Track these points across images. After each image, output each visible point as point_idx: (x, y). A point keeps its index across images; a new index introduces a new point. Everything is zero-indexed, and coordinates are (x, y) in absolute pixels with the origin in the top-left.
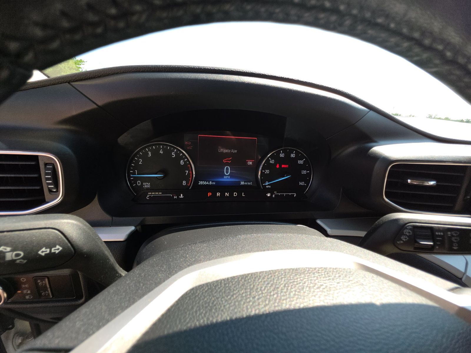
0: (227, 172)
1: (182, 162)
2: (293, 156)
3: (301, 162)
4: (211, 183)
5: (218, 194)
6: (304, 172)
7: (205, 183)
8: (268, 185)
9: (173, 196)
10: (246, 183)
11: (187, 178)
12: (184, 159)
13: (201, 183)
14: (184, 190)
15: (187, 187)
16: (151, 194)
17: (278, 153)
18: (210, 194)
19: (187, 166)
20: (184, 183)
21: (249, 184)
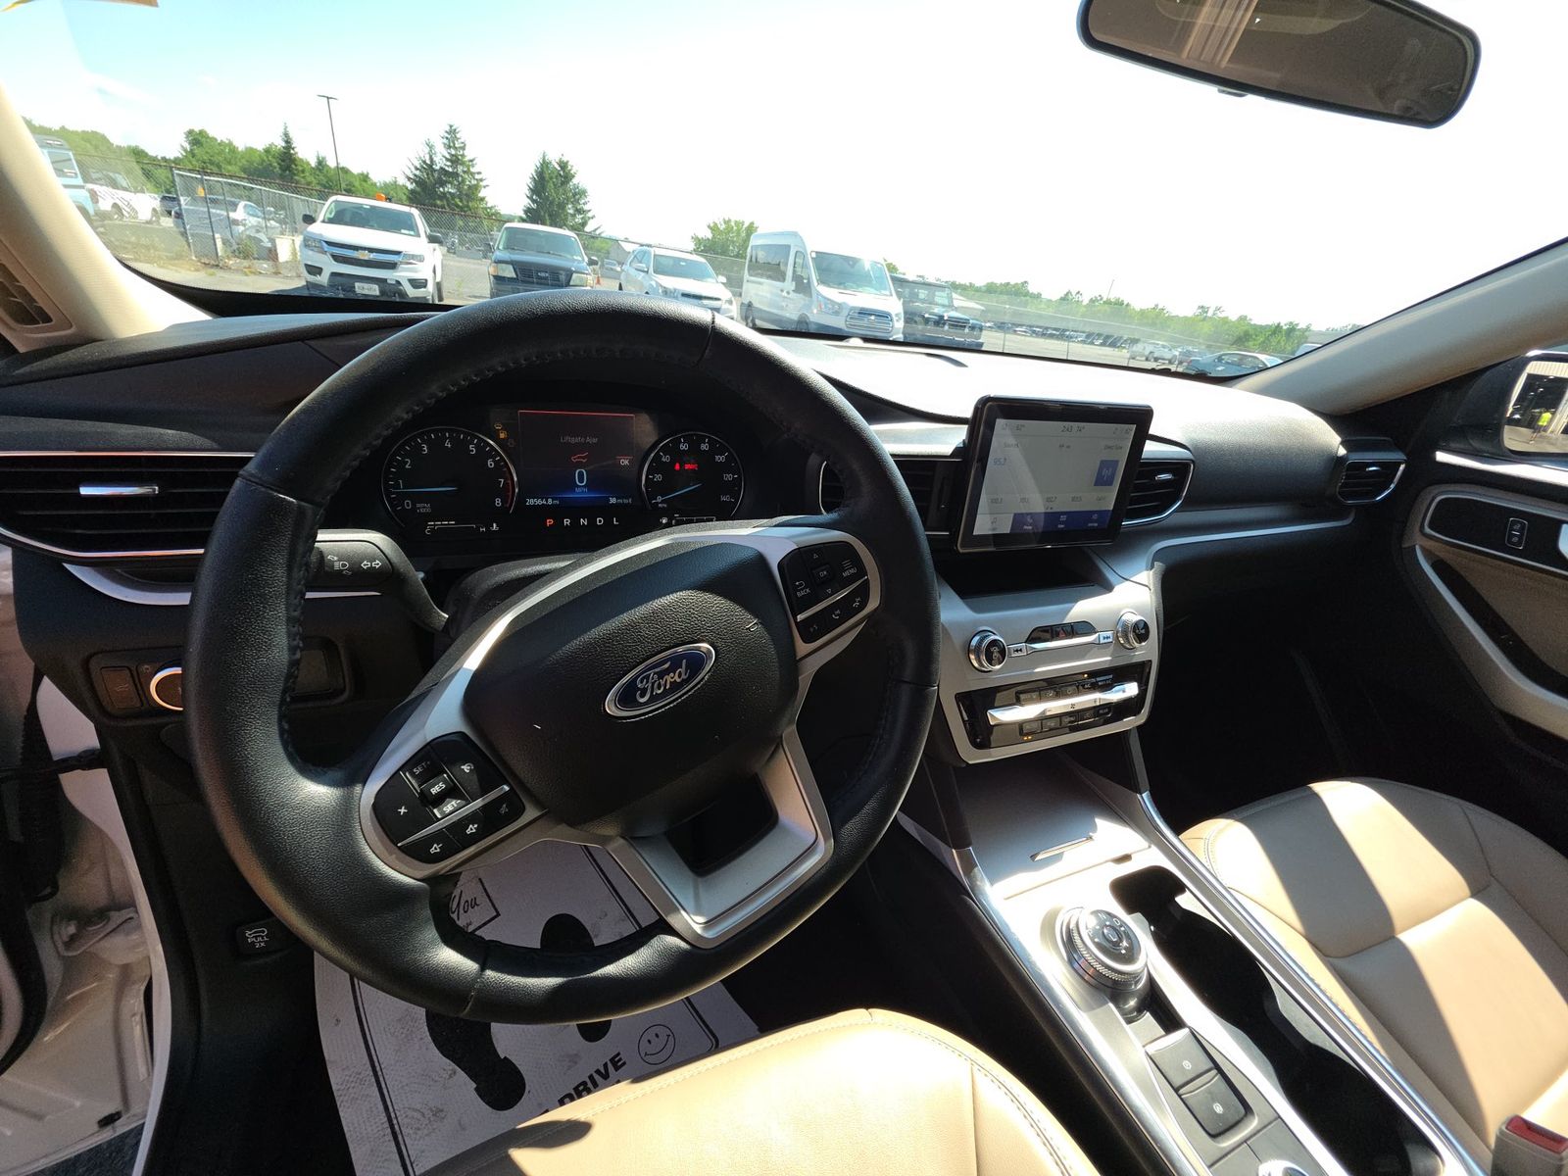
0: (581, 481)
1: (490, 463)
2: (704, 447)
3: (720, 458)
4: (550, 500)
5: (567, 522)
6: (728, 477)
7: (539, 502)
8: (662, 502)
9: (478, 528)
10: (620, 501)
11: (504, 493)
12: (493, 457)
13: (531, 502)
14: (499, 515)
15: (504, 509)
16: (435, 525)
17: (677, 442)
18: (550, 522)
19: (501, 469)
20: (498, 502)
21: (626, 501)
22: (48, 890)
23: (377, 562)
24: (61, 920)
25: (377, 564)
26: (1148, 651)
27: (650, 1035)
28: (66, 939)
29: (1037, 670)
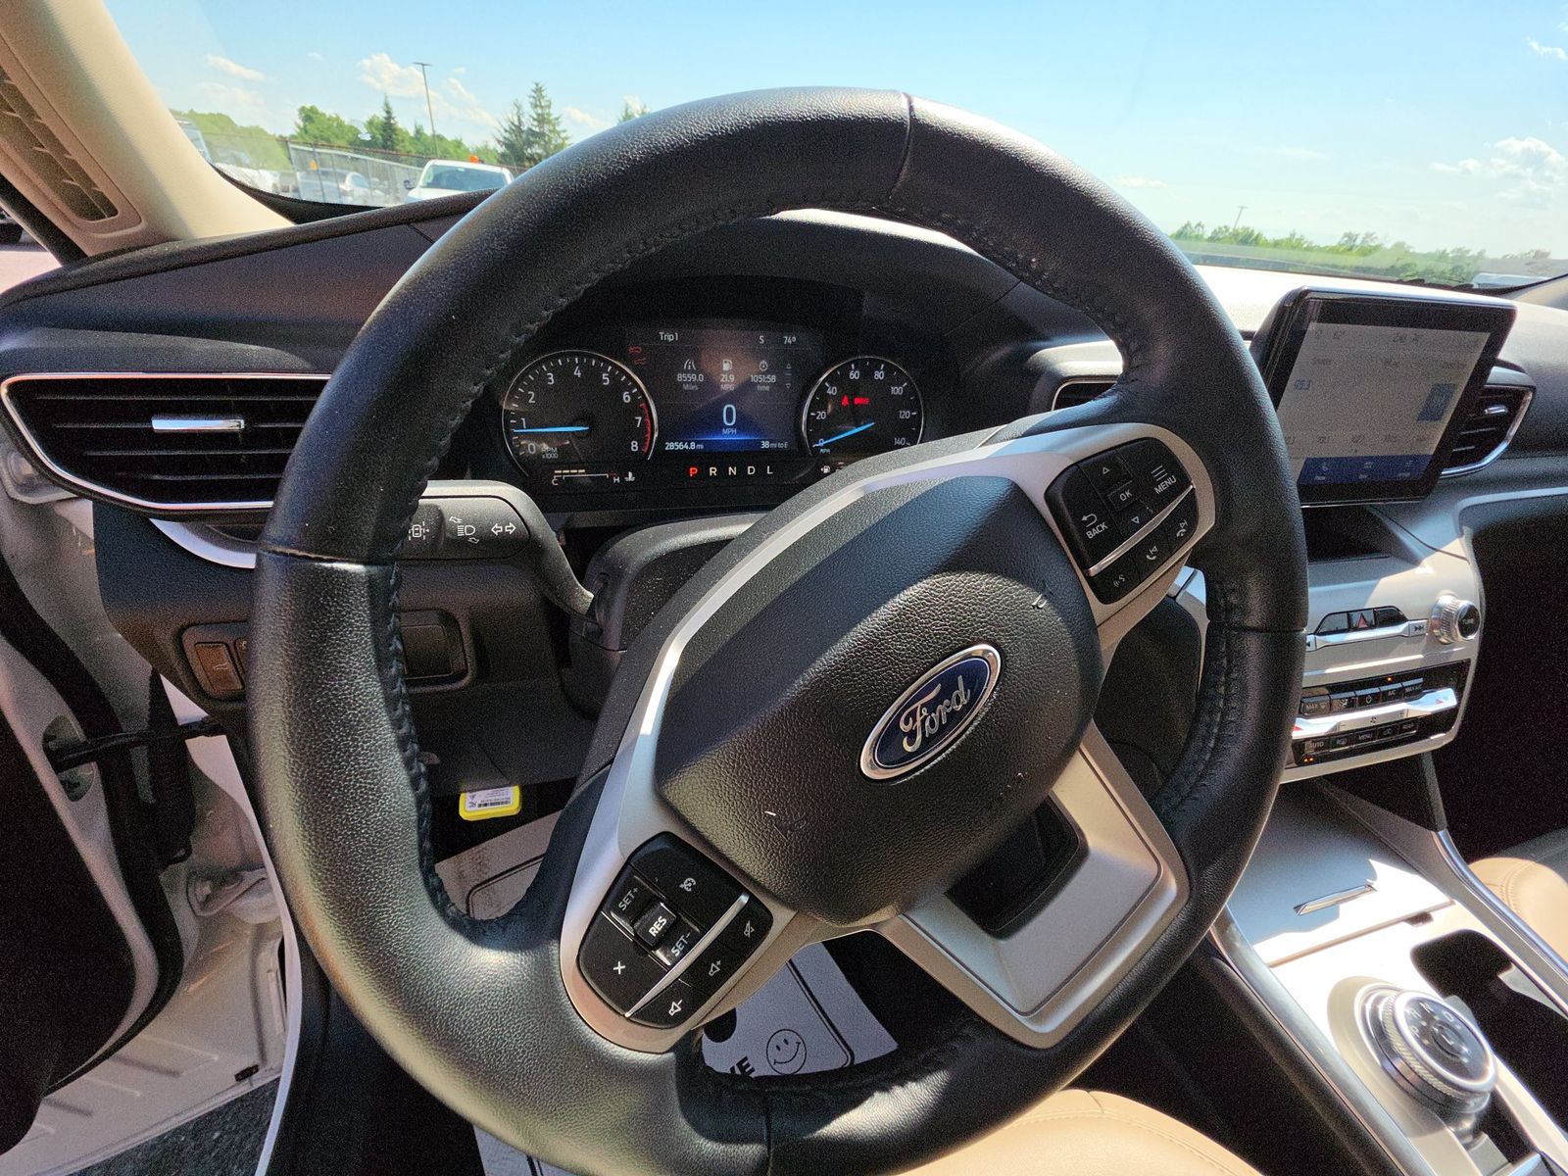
0: (729, 419)
1: (626, 397)
2: (879, 375)
3: (897, 390)
4: (693, 444)
5: (713, 471)
6: (905, 414)
7: (680, 446)
8: (826, 446)
9: (611, 478)
10: (774, 445)
11: (641, 435)
12: (630, 389)
13: (670, 446)
14: (636, 462)
15: (640, 457)
16: (562, 474)
17: (846, 369)
18: (693, 471)
19: (638, 406)
20: (634, 446)
21: (780, 445)
22: (182, 852)
23: (511, 525)
24: (197, 879)
25: (511, 528)
26: (1466, 647)
27: (779, 1039)
28: (201, 899)
29: (1328, 671)
